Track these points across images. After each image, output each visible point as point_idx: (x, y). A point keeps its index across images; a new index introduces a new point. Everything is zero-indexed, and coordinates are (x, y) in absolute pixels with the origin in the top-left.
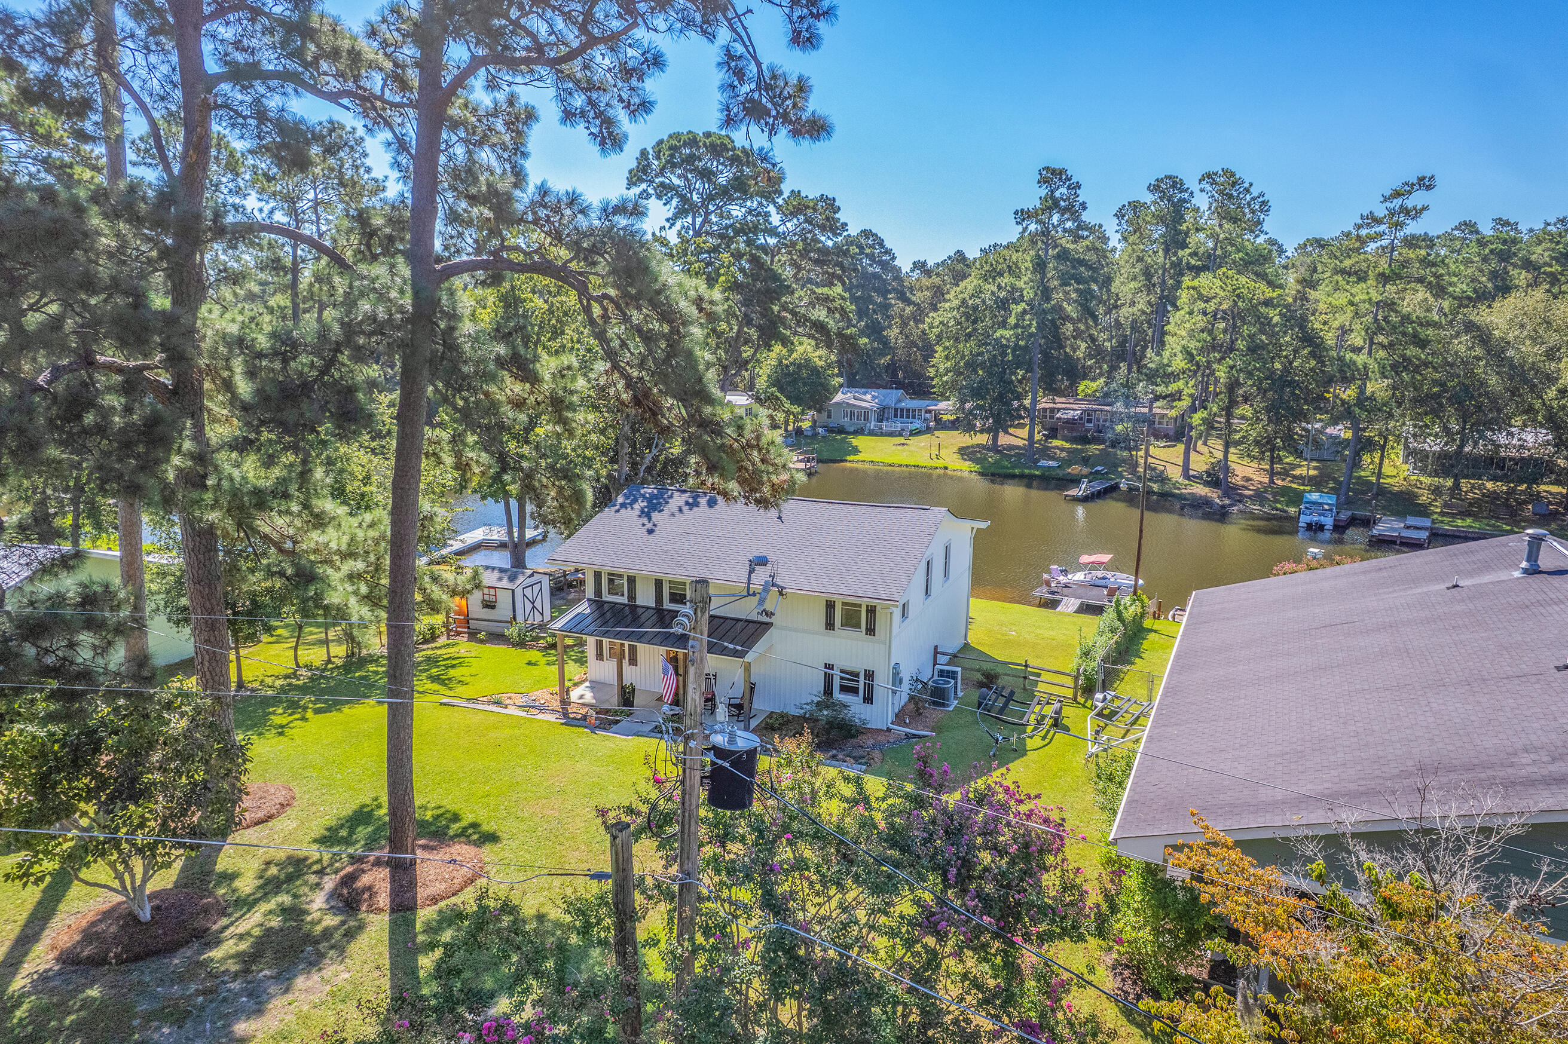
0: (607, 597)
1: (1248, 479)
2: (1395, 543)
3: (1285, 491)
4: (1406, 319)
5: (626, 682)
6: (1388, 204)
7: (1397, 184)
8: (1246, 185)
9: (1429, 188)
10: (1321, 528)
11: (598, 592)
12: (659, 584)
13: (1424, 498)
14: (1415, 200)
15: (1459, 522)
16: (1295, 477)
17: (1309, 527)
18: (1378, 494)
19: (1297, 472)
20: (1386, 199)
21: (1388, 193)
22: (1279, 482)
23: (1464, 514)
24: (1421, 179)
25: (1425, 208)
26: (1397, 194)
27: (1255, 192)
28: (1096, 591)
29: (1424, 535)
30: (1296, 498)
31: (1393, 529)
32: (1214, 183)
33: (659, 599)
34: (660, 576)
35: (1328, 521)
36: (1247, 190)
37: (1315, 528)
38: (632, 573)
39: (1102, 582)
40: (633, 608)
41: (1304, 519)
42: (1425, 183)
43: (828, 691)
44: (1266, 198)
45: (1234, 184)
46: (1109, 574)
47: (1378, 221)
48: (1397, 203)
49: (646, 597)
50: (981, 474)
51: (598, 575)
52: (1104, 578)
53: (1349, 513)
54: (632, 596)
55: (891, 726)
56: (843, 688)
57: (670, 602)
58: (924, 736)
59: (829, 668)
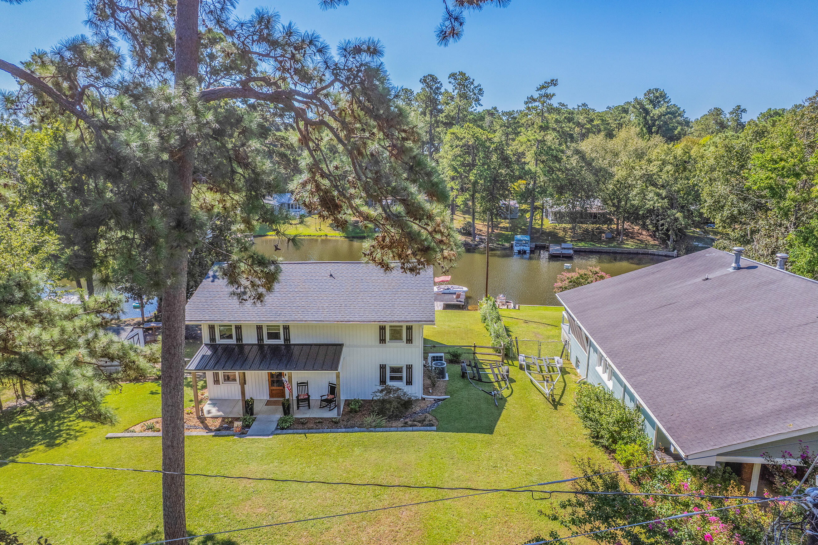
0: (219, 341)
1: (481, 231)
2: (560, 257)
3: (499, 236)
4: (549, 148)
5: (247, 397)
6: (539, 92)
7: (542, 82)
8: (472, 81)
9: (555, 85)
10: (525, 252)
11: (213, 339)
12: (259, 328)
13: (561, 234)
14: (551, 90)
15: (580, 245)
16: (501, 228)
17: (519, 252)
18: (542, 234)
19: (501, 225)
20: (538, 90)
21: (539, 87)
22: (495, 231)
23: (581, 240)
24: (552, 80)
25: (554, 95)
26: (542, 87)
27: (476, 84)
28: (447, 297)
29: (571, 252)
30: (508, 239)
31: (557, 250)
32: (455, 79)
33: (260, 339)
34: (259, 323)
35: (527, 249)
36: (473, 83)
37: (522, 253)
38: (238, 323)
39: (447, 291)
40: (241, 346)
41: (516, 249)
42: (554, 83)
43: (383, 381)
44: (481, 87)
45: (466, 80)
46: (450, 286)
47: (535, 100)
48: (543, 91)
49: (250, 338)
50: (346, 237)
51: (212, 328)
52: (448, 289)
53: (534, 244)
54: (239, 339)
55: (424, 396)
56: (392, 378)
57: (268, 339)
58: (444, 399)
59: (383, 368)
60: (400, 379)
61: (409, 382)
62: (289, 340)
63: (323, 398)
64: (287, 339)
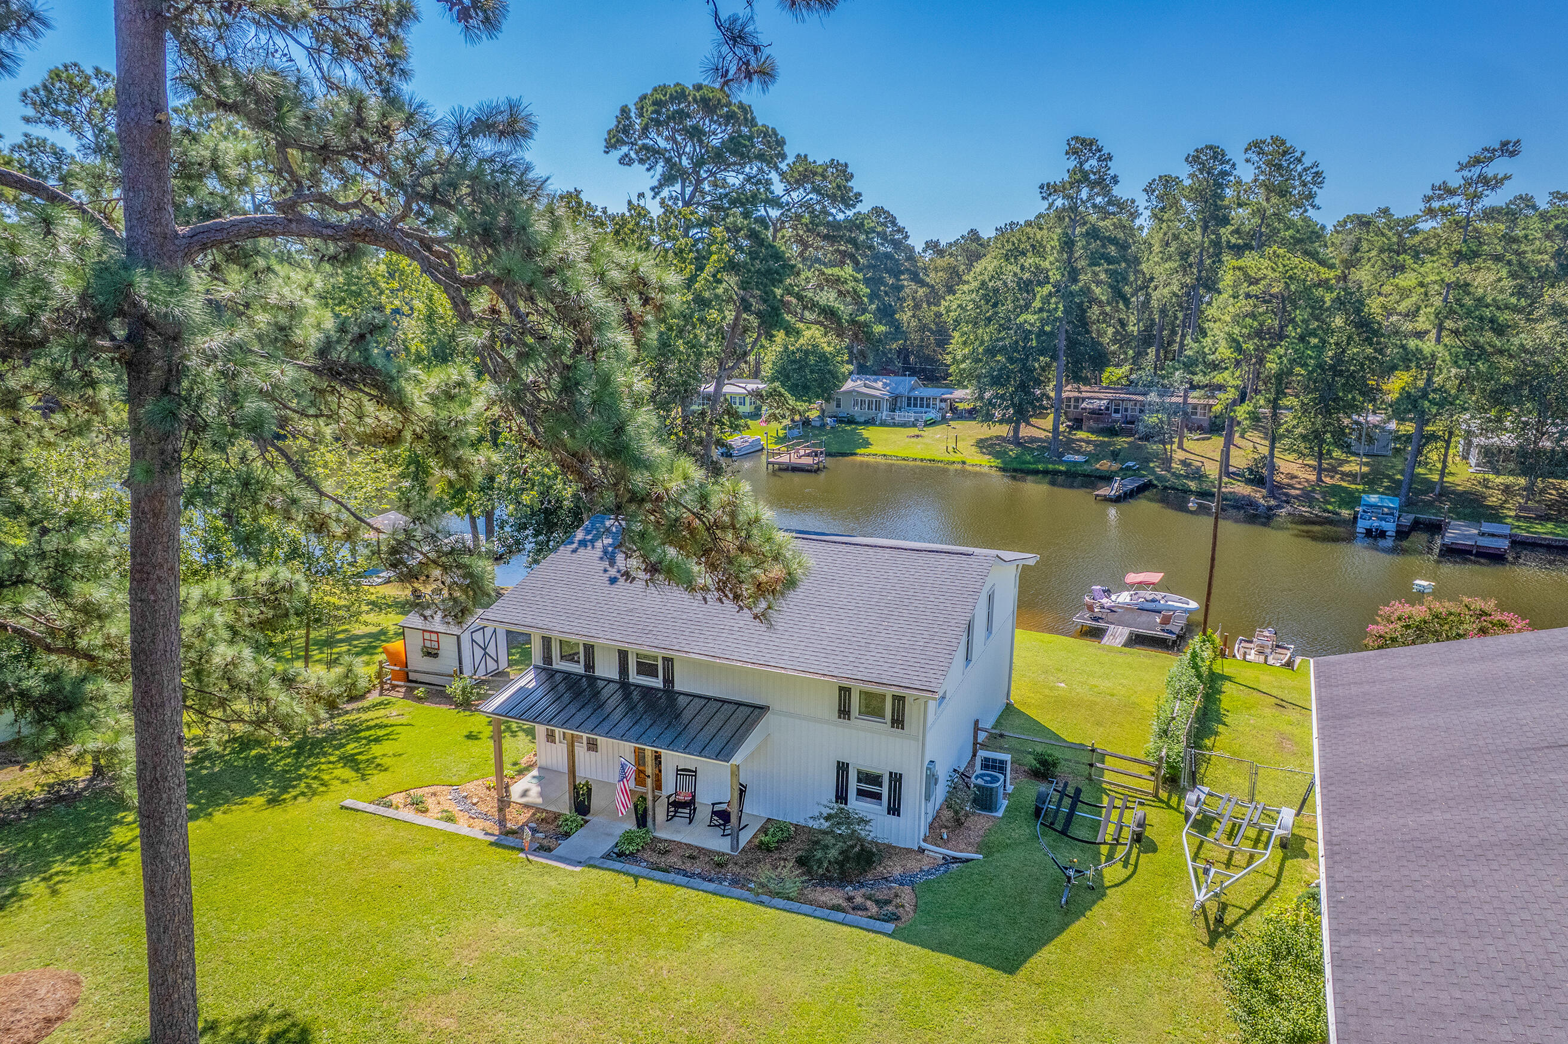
0: (558, 664)
1: (1293, 477)
2: (1470, 553)
3: (1335, 490)
4: (1480, 301)
5: (580, 779)
6: (1466, 173)
7: (1475, 150)
8: (1298, 154)
9: (1513, 154)
10: (1382, 534)
11: (548, 658)
12: (623, 655)
13: (1494, 499)
14: (1497, 168)
15: (1539, 529)
16: (1343, 474)
17: (1369, 533)
18: (1441, 495)
19: (1346, 468)
20: (1462, 167)
21: (1464, 161)
22: (1328, 480)
23: (1544, 518)
24: (1505, 144)
25: (1507, 178)
26: (1477, 161)
27: (1307, 162)
28: (1145, 617)
29: (1505, 544)
30: (1351, 500)
31: (1470, 537)
32: (1261, 152)
33: (624, 672)
34: (625, 646)
35: (1390, 527)
36: (1299, 161)
37: (1375, 535)
38: (591, 641)
39: (1152, 606)
40: (593, 680)
41: (1362, 526)
42: (1509, 149)
43: (841, 796)
44: (1320, 169)
45: (1285, 153)
46: (1159, 595)
47: (1452, 192)
48: (1476, 171)
49: (607, 668)
50: (1003, 469)
51: (547, 641)
52: (1153, 601)
53: (1411, 517)
54: (590, 666)
55: (924, 845)
56: (861, 793)
57: (638, 673)
58: (967, 861)
59: (842, 768)
60: (877, 796)
61: (894, 810)
62: (672, 682)
63: (717, 808)
64: (669, 680)
